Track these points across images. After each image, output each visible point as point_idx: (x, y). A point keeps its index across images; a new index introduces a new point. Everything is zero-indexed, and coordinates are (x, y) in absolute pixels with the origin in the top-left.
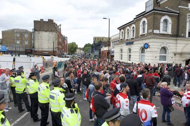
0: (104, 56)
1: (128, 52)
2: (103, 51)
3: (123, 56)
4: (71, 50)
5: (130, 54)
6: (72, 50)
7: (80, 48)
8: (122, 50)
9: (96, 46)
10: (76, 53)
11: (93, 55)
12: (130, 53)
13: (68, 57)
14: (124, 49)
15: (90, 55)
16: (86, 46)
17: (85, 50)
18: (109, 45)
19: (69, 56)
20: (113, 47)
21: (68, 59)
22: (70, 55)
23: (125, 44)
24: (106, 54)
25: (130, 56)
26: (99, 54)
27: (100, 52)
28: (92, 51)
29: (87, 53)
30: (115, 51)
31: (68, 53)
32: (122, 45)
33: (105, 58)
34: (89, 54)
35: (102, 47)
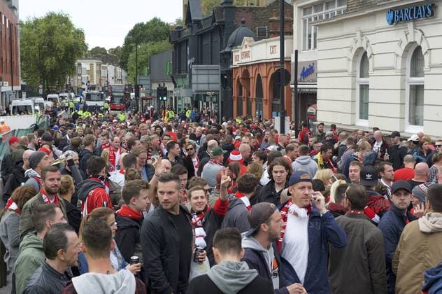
0: (253, 95)
1: (404, 69)
2: (246, 69)
3: (372, 96)
4: (41, 67)
5: (416, 80)
6: (49, 62)
7: (99, 54)
8: (363, 58)
9: (201, 36)
10: (74, 81)
11: (182, 92)
12: (416, 71)
13: (25, 110)
14: (376, 49)
15: (162, 92)
16: (139, 34)
17: (131, 64)
18: (283, 30)
19: (29, 102)
20: (311, 42)
21: (25, 122)
22: (41, 100)
23: (383, 21)
24: (266, 84)
25: (417, 90)
26: (218, 87)
27: (230, 73)
28: (179, 71)
29: (144, 81)
30: (320, 67)
31: (21, 82)
32: (367, 25)
33: (260, 108)
34: (155, 86)
35: (237, 43)
